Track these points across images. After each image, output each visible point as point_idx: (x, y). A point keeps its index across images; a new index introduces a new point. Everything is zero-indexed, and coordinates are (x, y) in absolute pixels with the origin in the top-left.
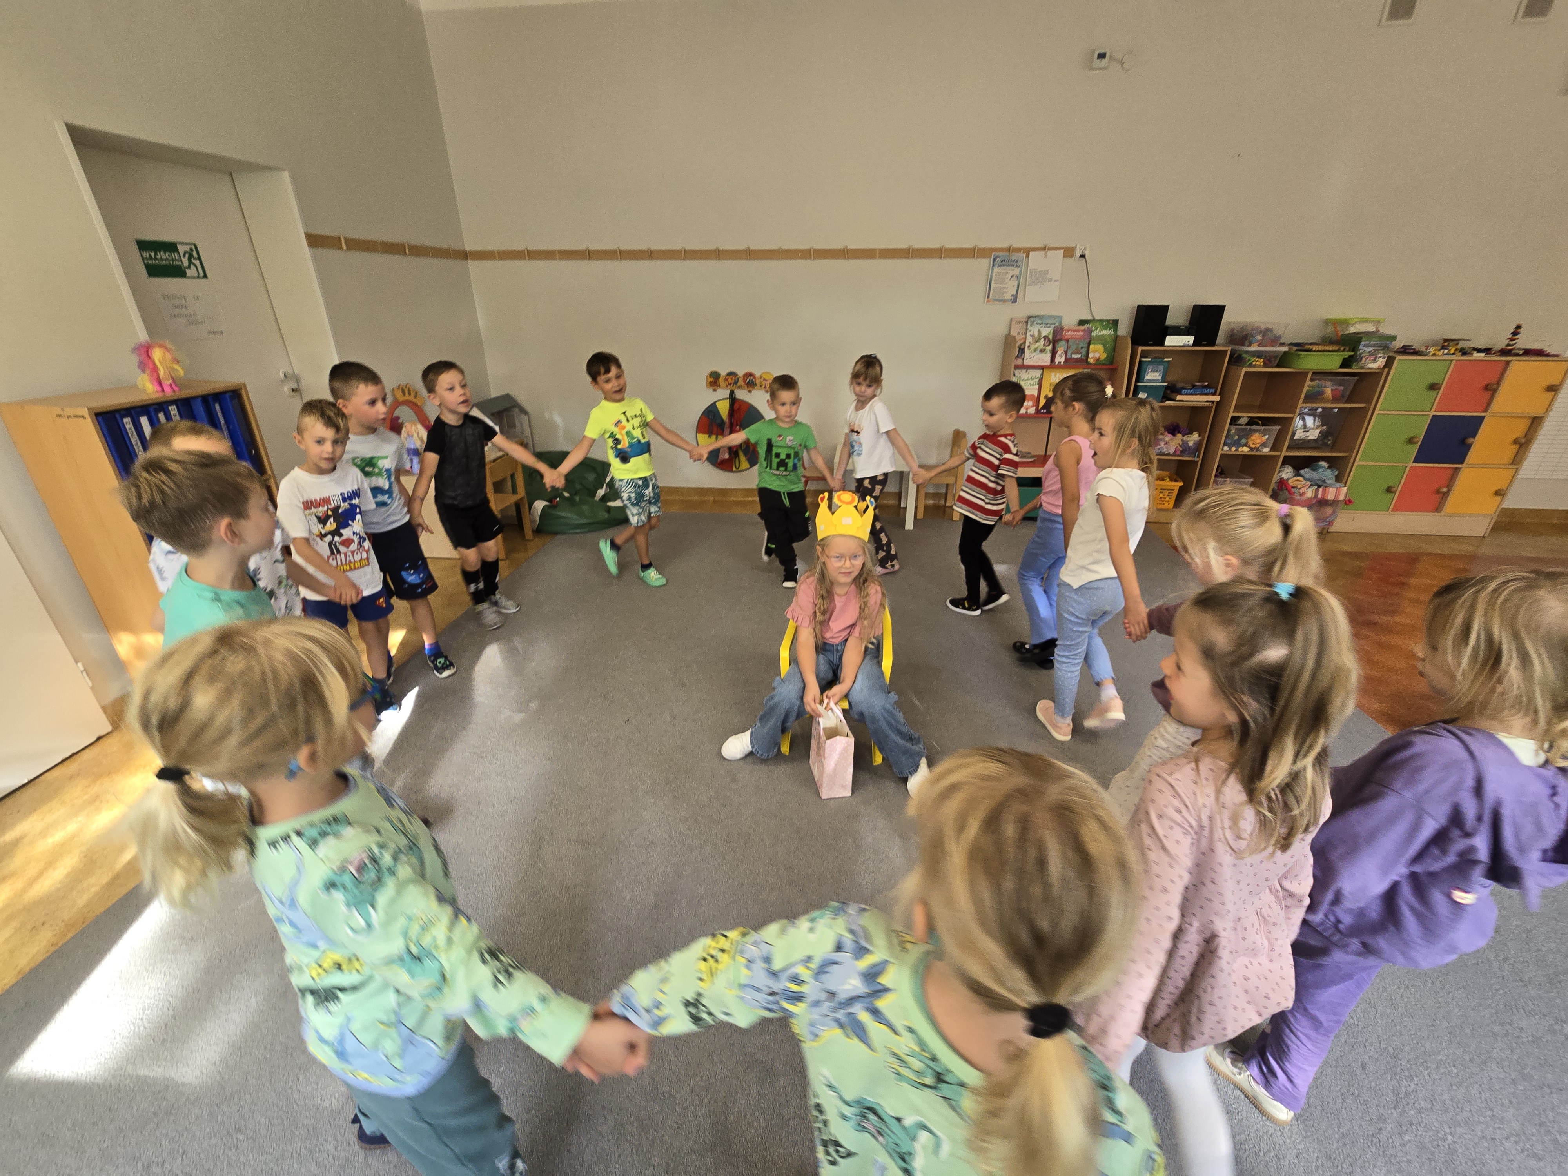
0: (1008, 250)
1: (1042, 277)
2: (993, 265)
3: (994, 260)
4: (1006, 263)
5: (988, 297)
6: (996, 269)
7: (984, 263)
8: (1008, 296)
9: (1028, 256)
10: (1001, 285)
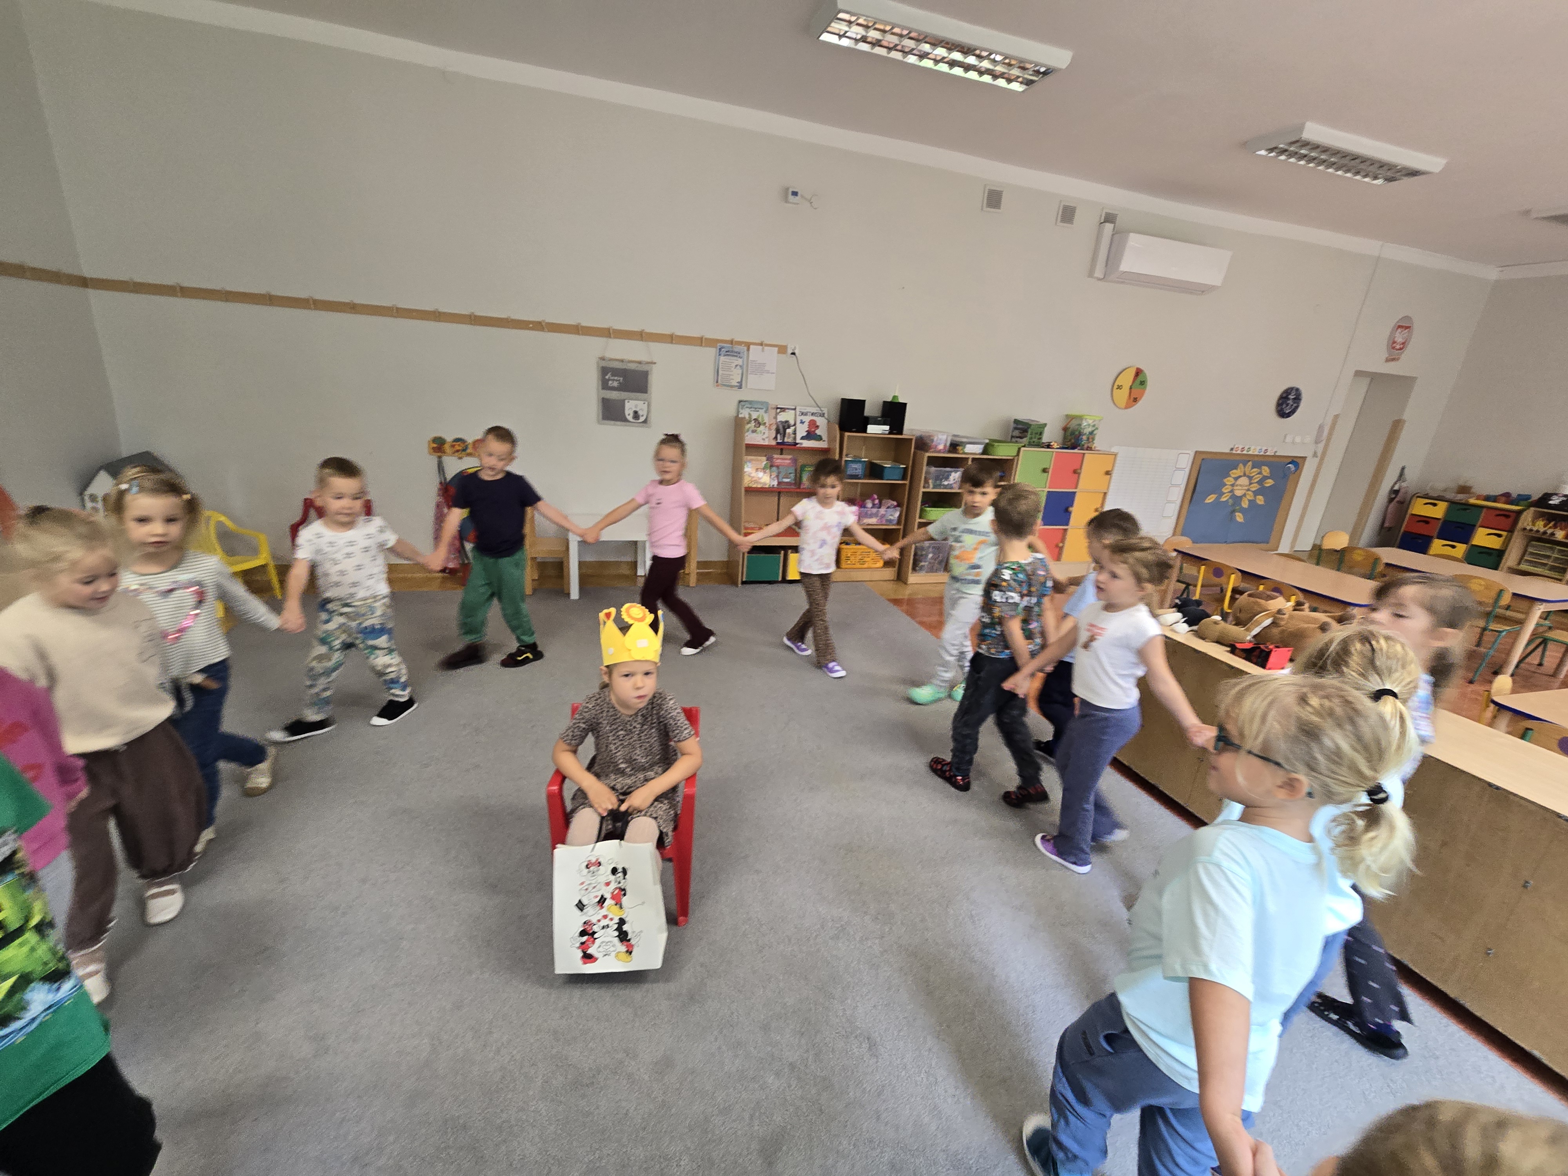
0: (731, 342)
1: (761, 369)
2: (720, 355)
3: (720, 349)
4: (729, 353)
5: (717, 382)
6: (722, 358)
7: (711, 352)
8: (734, 383)
9: (748, 350)
10: (728, 373)
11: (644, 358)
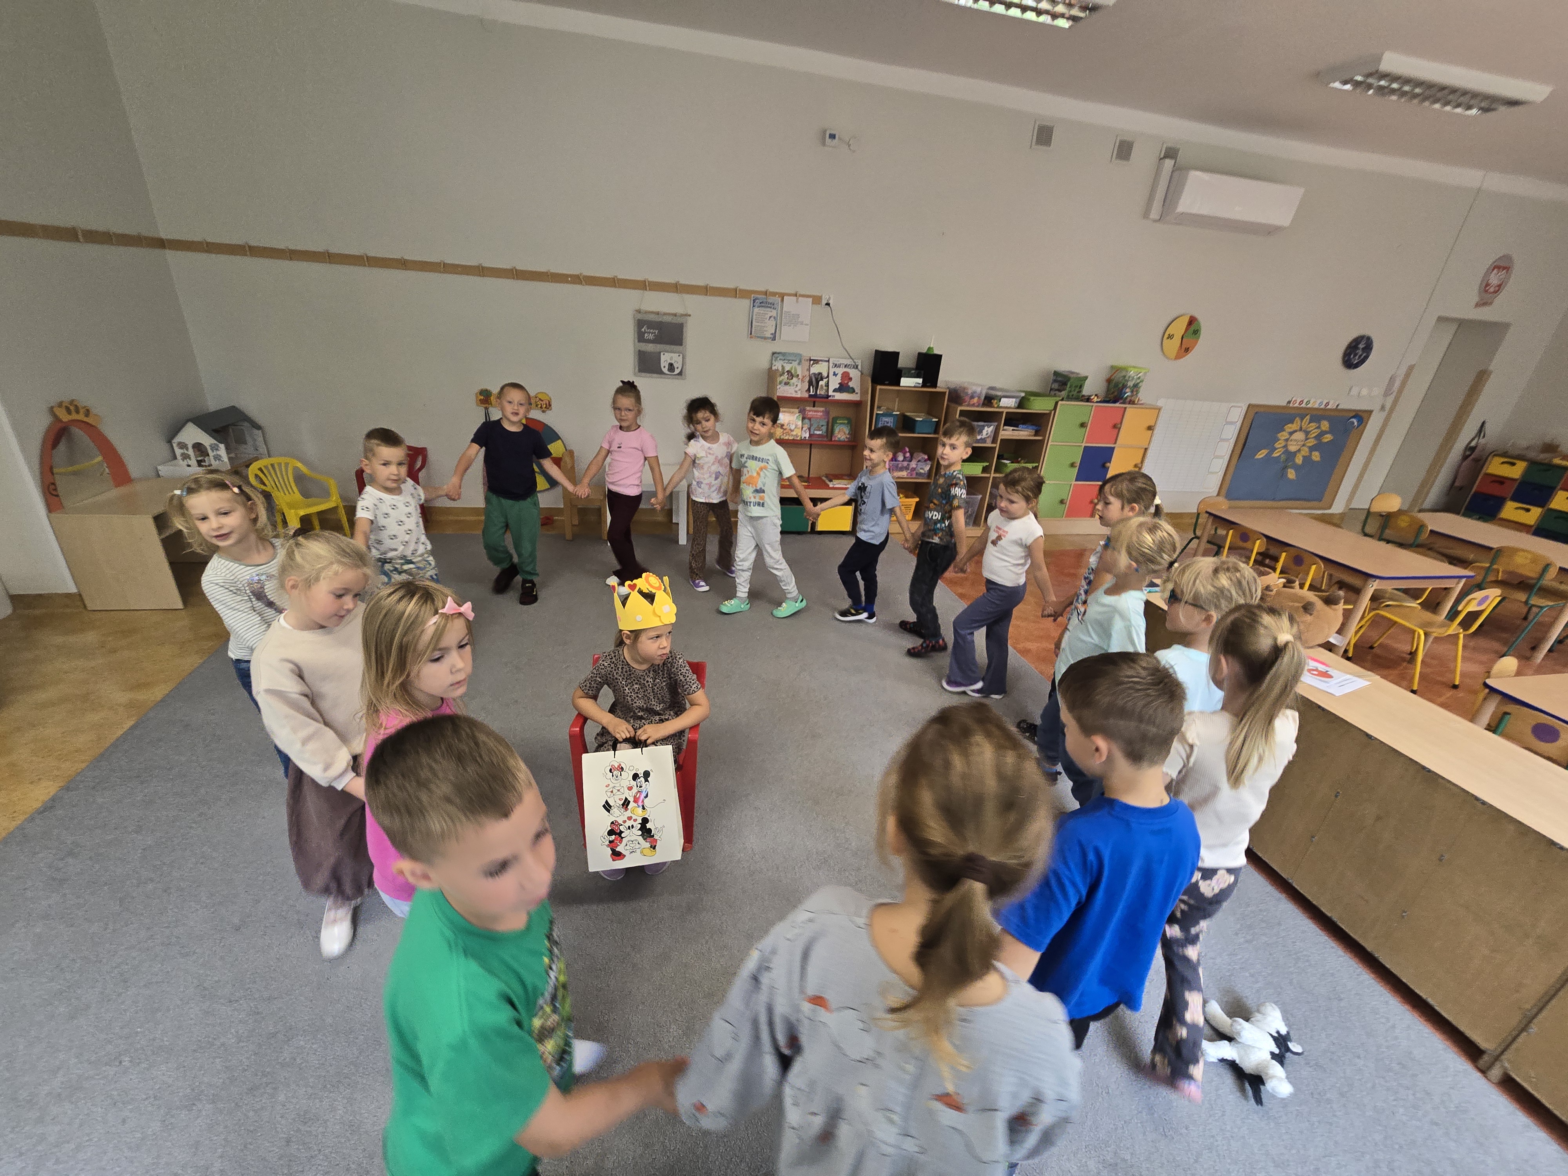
0: (766, 293)
1: (795, 320)
2: (754, 306)
3: (754, 302)
4: (764, 304)
5: (751, 334)
6: (756, 310)
7: (746, 303)
8: (768, 335)
9: (782, 300)
10: (763, 325)
11: (680, 311)
